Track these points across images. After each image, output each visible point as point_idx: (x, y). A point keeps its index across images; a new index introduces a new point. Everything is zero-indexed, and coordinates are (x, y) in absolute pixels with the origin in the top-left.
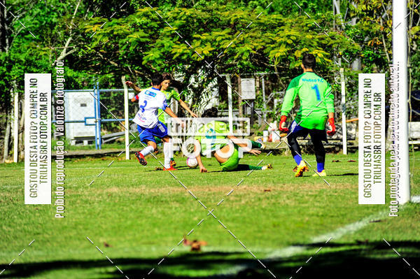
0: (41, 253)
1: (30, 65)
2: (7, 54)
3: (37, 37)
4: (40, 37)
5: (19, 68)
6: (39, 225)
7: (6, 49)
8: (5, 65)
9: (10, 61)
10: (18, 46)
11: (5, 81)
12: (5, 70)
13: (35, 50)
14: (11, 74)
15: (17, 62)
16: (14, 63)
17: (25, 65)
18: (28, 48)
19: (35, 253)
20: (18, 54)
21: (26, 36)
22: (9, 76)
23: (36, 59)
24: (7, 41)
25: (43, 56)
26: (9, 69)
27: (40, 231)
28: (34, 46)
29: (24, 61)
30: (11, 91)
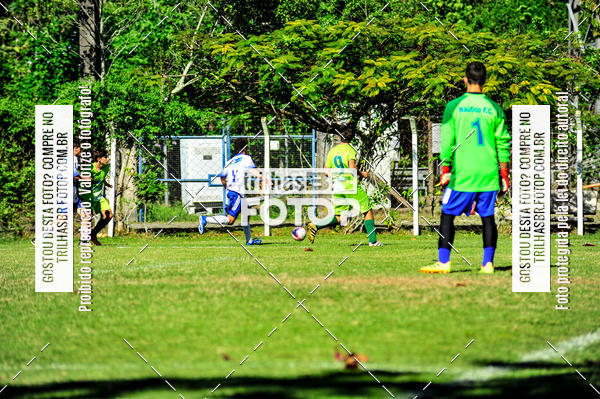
0: (134, 366)
1: (133, 100)
2: (102, 83)
3: (146, 61)
4: (149, 60)
5: (118, 104)
6: (135, 328)
7: (101, 77)
8: (99, 99)
9: (106, 93)
10: (118, 73)
11: (99, 121)
12: (98, 106)
13: (140, 78)
14: (107, 112)
15: (116, 96)
16: (111, 96)
17: (126, 99)
18: (132, 75)
19: (126, 366)
20: (117, 84)
21: (130, 59)
22: (105, 114)
23: (143, 92)
24: (103, 65)
25: (152, 88)
26: (105, 104)
27: (135, 334)
28: (140, 73)
29: (126, 93)
30: (107, 136)
